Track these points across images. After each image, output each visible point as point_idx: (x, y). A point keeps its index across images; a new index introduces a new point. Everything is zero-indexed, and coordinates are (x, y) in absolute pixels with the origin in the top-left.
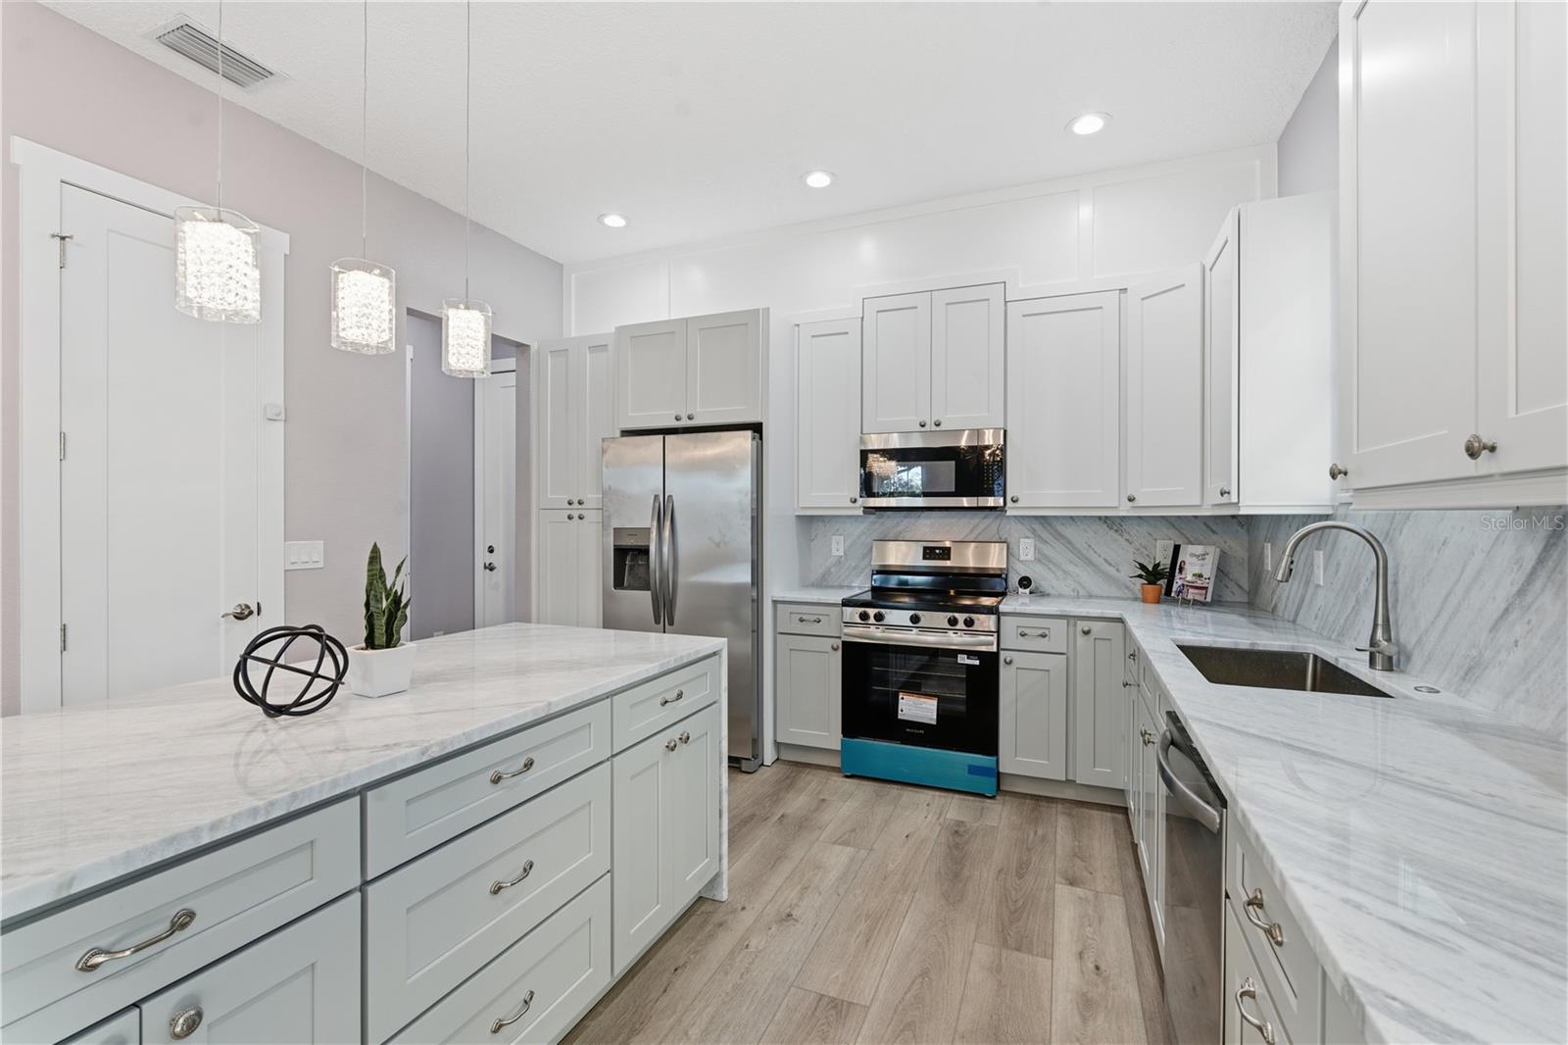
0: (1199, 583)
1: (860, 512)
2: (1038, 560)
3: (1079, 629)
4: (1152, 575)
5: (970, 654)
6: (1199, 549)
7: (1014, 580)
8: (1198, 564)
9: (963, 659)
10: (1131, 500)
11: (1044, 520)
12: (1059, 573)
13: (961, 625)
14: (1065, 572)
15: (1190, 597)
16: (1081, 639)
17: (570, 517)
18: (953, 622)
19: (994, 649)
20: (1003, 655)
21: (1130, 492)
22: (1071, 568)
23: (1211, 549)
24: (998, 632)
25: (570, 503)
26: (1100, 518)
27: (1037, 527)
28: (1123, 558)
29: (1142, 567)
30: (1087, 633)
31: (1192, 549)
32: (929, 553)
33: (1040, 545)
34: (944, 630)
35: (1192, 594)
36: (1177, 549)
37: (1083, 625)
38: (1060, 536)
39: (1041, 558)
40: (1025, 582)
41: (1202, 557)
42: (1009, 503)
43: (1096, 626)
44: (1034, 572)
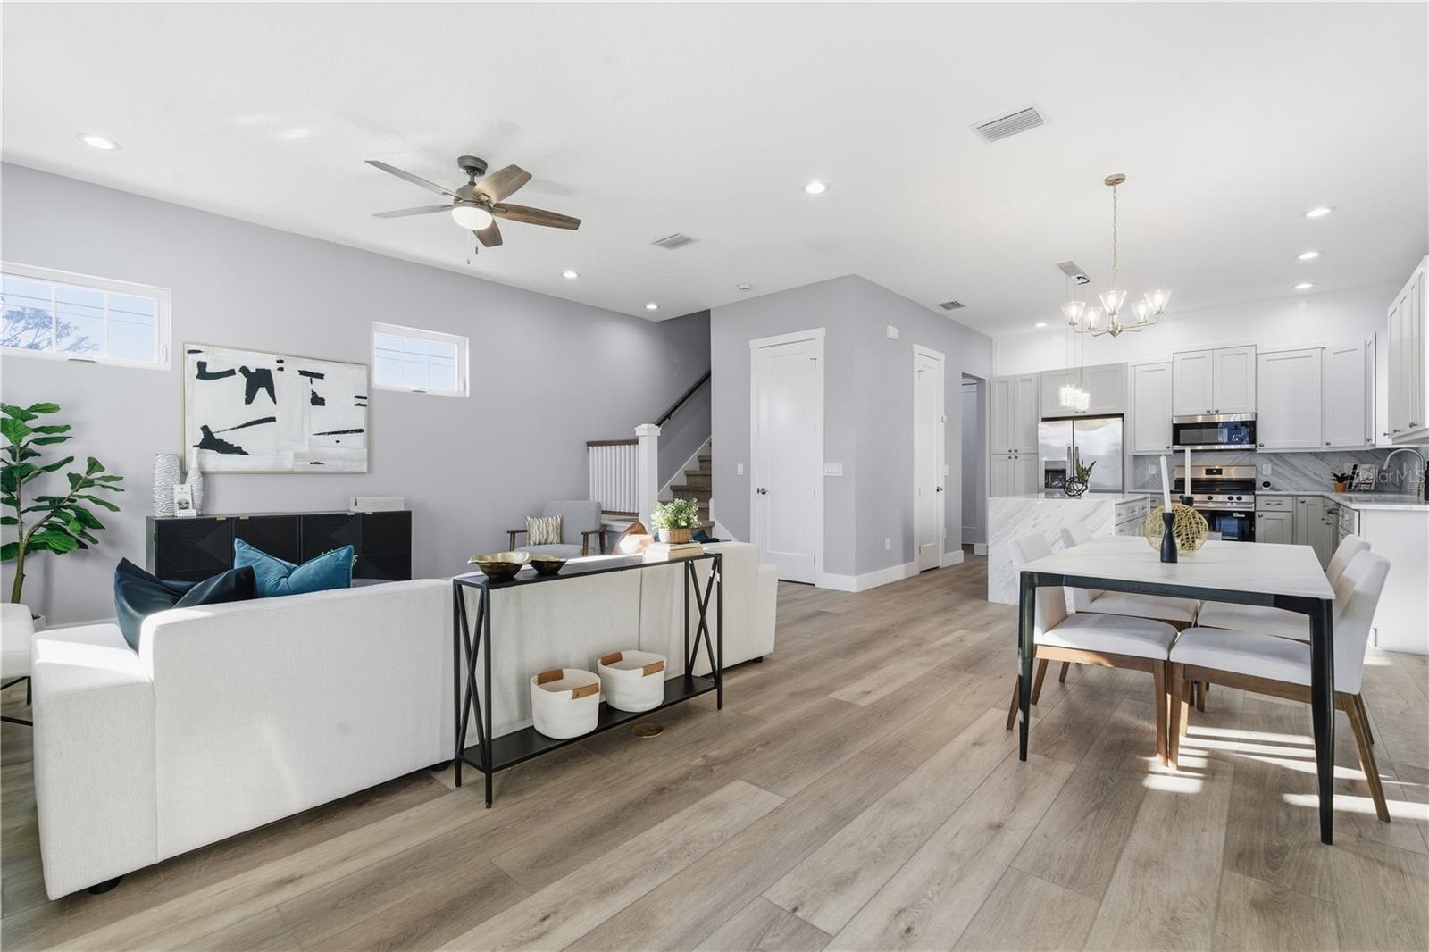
0: (1367, 482)
1: (1171, 453)
2: (1273, 474)
3: (1299, 502)
4: (1341, 479)
5: (1240, 512)
6: (1368, 466)
7: (1259, 484)
8: (1366, 473)
9: (1235, 515)
10: (1328, 444)
11: (1277, 455)
12: (1287, 481)
13: (1235, 500)
14: (1290, 480)
15: (1362, 488)
16: (1300, 505)
17: (1010, 458)
18: (1231, 498)
19: (1253, 510)
20: (1257, 514)
21: (1327, 441)
22: (1293, 478)
23: (1374, 466)
24: (1255, 502)
25: (1010, 451)
26: (1311, 453)
27: (1272, 458)
28: (1325, 472)
29: (1335, 475)
30: (1303, 502)
31: (1363, 466)
32: (1209, 472)
33: (1275, 467)
34: (1226, 503)
35: (1363, 487)
36: (1355, 467)
37: (1300, 499)
38: (1285, 462)
39: (1275, 473)
40: (1266, 484)
41: (1369, 470)
42: (1258, 447)
43: (1307, 499)
44: (1273, 480)
